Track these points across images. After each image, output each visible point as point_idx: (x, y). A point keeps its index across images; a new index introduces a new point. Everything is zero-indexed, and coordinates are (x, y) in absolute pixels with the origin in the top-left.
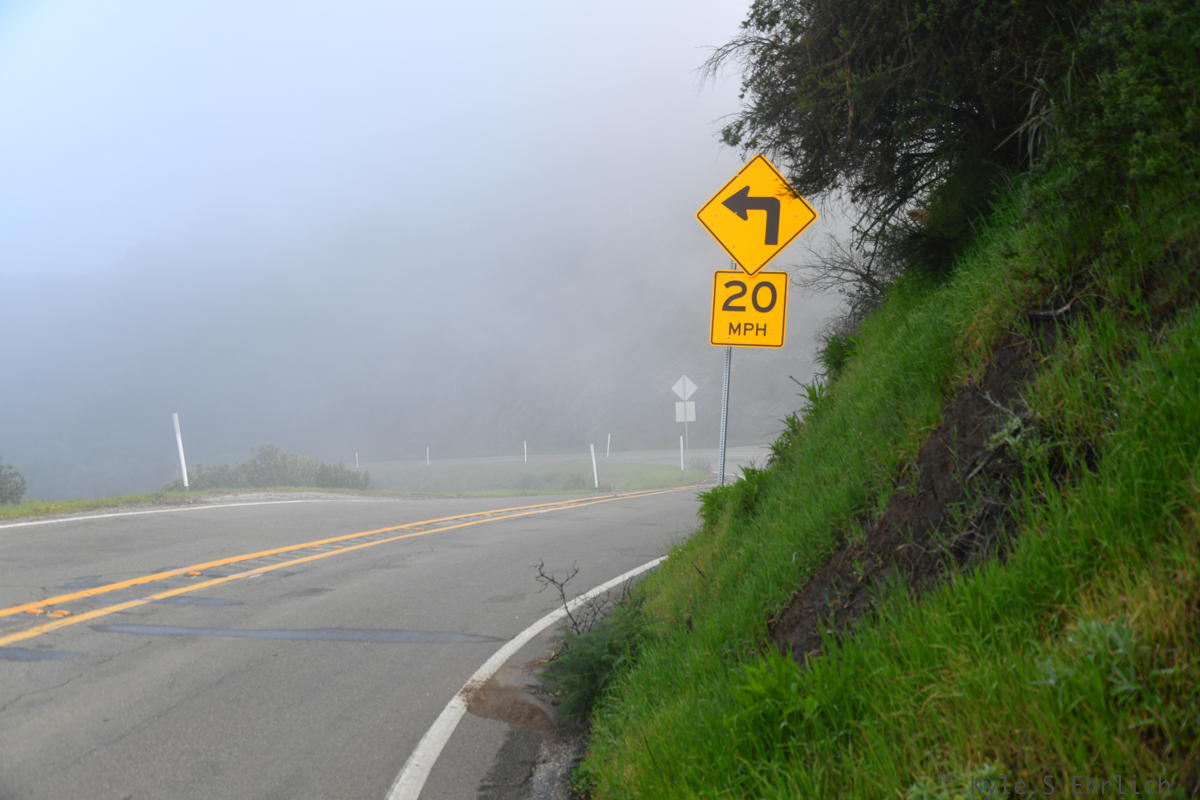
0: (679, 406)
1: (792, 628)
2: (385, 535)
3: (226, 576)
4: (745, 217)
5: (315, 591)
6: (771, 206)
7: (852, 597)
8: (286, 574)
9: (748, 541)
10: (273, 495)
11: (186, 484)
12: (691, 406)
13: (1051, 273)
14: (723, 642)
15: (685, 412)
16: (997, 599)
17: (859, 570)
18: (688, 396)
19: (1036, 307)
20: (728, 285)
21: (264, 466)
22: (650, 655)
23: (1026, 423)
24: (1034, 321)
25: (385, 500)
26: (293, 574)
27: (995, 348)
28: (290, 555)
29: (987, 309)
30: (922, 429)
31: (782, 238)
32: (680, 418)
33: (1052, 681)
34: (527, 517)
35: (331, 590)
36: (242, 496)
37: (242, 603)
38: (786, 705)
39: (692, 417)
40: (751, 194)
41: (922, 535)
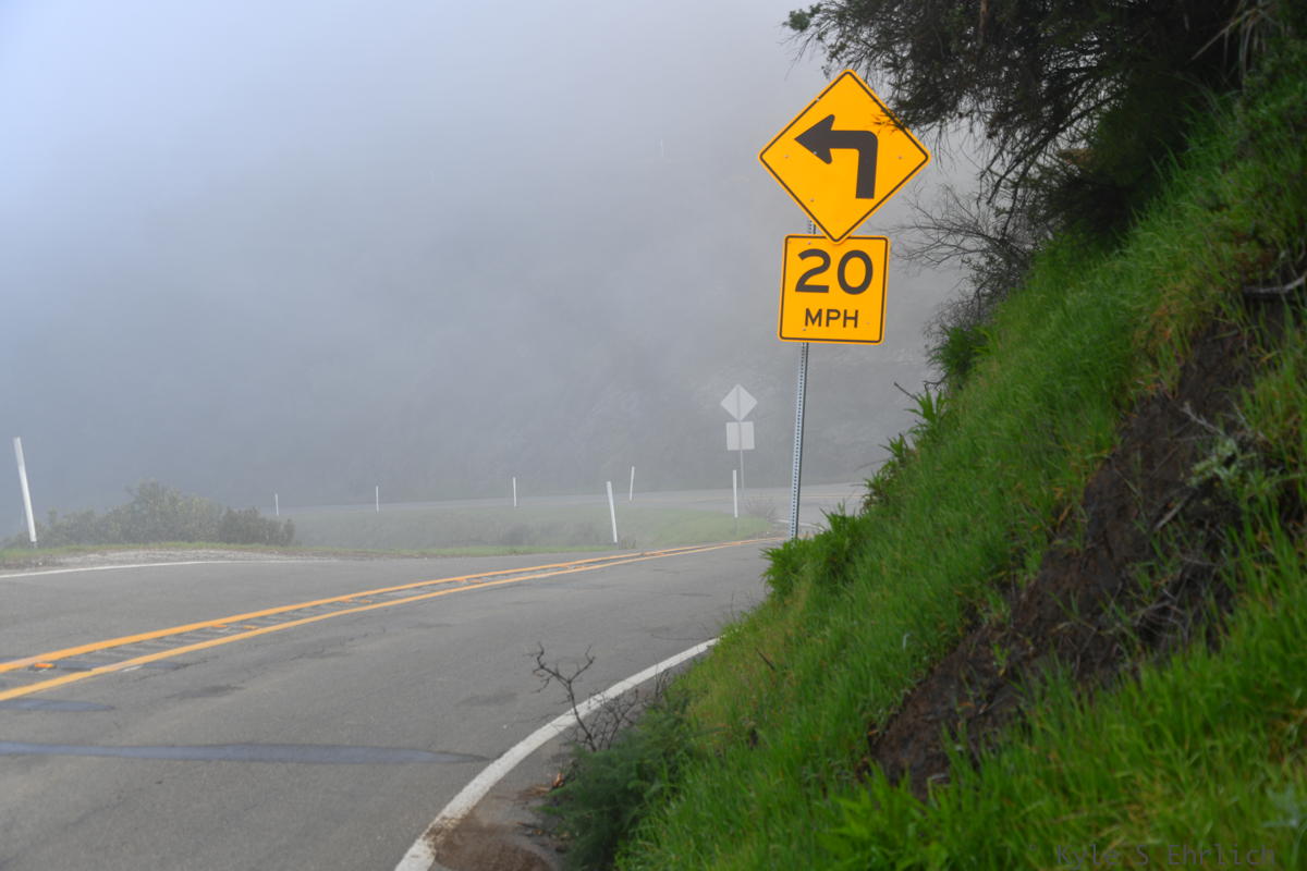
0: (731, 428)
1: (904, 742)
2: (317, 610)
3: (89, 670)
4: (827, 159)
5: (217, 690)
6: (865, 144)
7: (990, 699)
8: (176, 666)
9: (837, 618)
10: (158, 553)
11: (33, 538)
12: (749, 426)
13: (1274, 233)
14: (804, 762)
15: (740, 437)
16: (1208, 701)
17: (1000, 660)
18: (743, 416)
19: (1254, 282)
20: (804, 255)
21: (145, 512)
22: (698, 782)
23: (1244, 446)
24: (1251, 302)
25: (316, 560)
26: (186, 665)
27: (1193, 343)
28: (181, 639)
29: (1182, 285)
30: (1089, 457)
31: (881, 189)
32: (732, 445)
33: (1294, 823)
34: (519, 584)
35: (240, 689)
36: (112, 555)
37: (113, 708)
38: (900, 856)
39: (749, 444)
40: (836, 127)
41: (1092, 609)
